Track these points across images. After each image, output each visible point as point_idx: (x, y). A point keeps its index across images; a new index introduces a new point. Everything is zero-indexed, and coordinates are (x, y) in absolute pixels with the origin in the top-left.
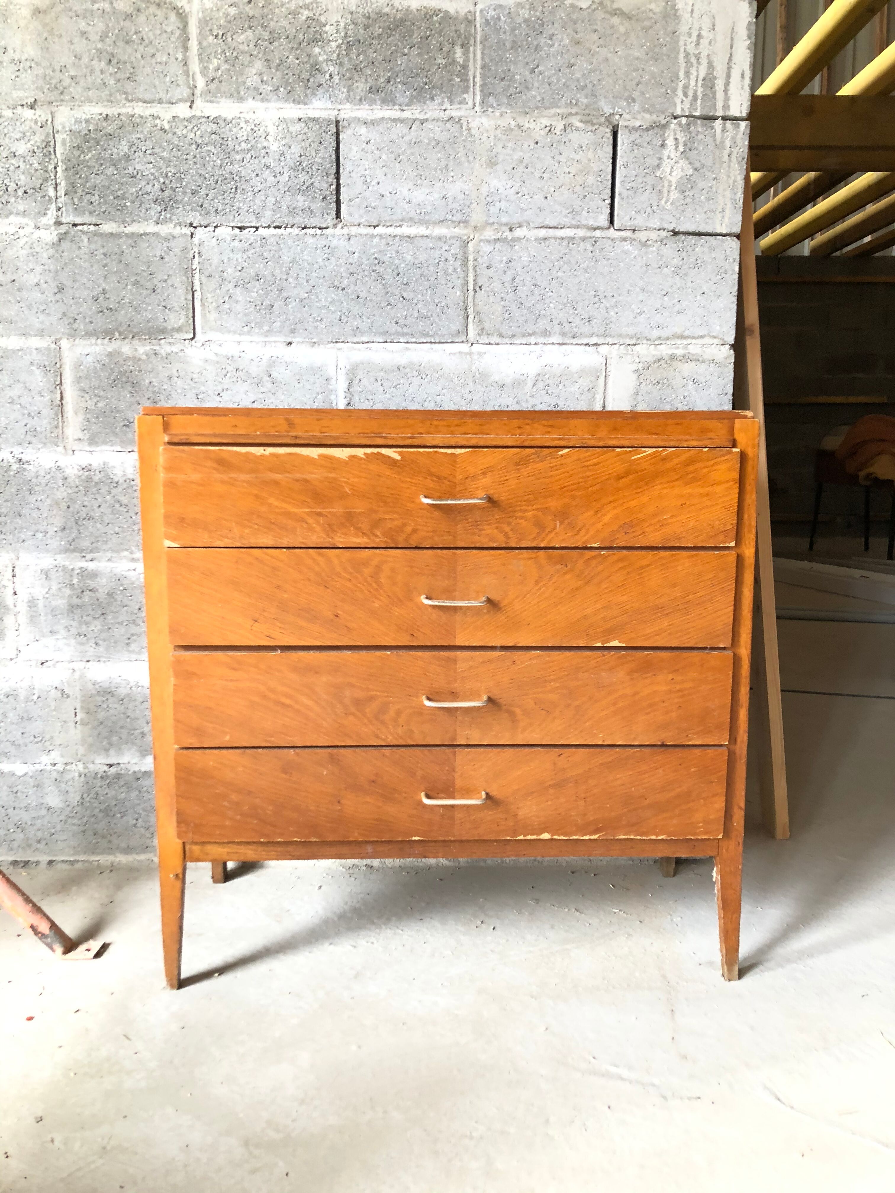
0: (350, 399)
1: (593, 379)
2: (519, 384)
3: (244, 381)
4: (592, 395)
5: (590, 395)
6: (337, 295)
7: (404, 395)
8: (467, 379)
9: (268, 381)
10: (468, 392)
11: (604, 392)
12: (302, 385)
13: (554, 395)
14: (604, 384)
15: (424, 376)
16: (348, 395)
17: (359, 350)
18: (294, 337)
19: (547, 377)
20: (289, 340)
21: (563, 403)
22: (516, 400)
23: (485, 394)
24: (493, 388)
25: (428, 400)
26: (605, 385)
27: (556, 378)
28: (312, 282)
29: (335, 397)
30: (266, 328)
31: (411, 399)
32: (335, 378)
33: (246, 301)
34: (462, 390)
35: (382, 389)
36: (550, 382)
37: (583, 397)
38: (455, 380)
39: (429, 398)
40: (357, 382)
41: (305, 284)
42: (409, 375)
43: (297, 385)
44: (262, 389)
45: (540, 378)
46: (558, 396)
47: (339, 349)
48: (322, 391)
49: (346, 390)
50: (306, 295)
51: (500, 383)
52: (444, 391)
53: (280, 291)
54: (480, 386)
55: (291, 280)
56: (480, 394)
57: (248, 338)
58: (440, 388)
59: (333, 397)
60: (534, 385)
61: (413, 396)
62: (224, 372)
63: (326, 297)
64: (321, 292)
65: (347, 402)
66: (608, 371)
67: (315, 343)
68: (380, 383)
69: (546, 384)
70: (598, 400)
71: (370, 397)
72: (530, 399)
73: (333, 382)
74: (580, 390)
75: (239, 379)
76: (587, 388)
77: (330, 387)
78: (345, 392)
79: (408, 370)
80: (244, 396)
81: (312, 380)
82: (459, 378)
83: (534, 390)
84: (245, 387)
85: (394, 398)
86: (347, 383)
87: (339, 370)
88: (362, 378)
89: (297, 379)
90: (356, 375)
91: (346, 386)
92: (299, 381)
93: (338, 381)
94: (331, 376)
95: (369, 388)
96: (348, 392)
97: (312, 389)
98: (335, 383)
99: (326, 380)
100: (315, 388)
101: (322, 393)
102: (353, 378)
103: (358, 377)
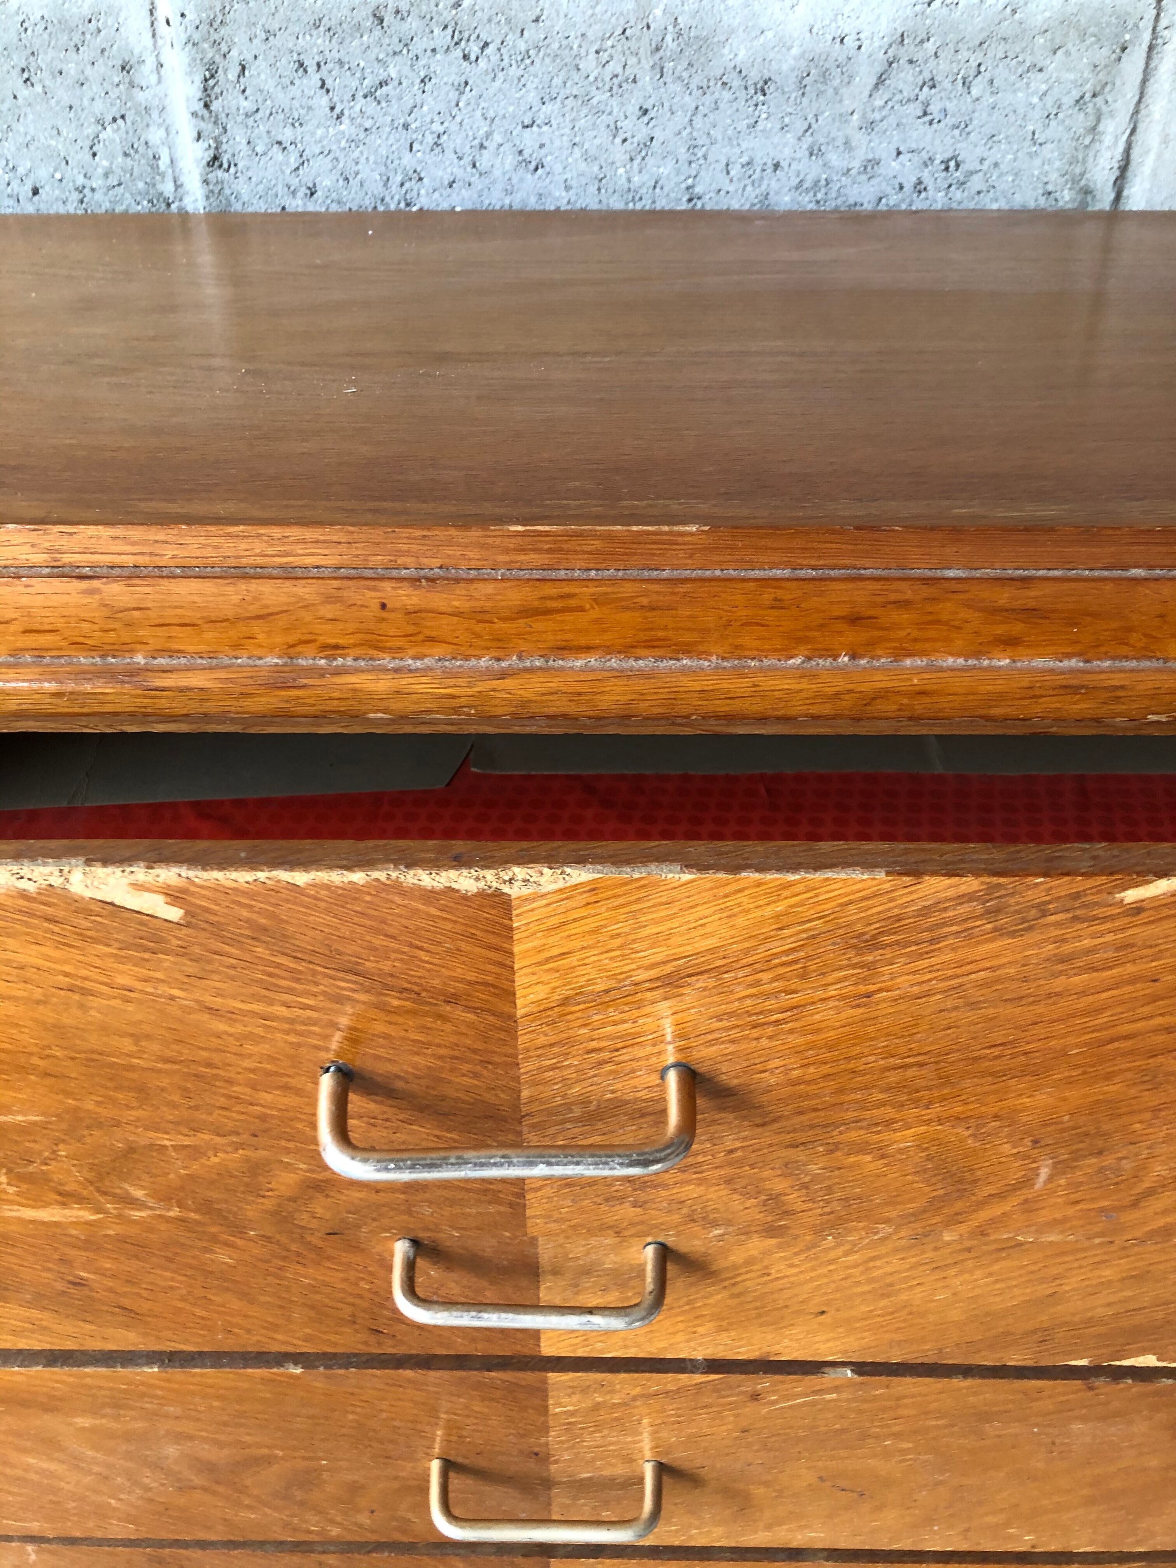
0: (219, 144)
1: (1103, 54)
2: (825, 75)
4: (1090, 123)
5: (1080, 121)
7: (406, 127)
8: (632, 61)
10: (633, 109)
11: (1136, 112)
12: (38, 88)
13: (950, 121)
14: (1140, 77)
15: (474, 49)
16: (207, 126)
19: (930, 46)
21: (980, 151)
22: (808, 140)
23: (698, 121)
24: (727, 95)
25: (491, 145)
26: (1144, 82)
27: (964, 55)
29: (162, 133)
31: (430, 139)
32: (151, 62)
34: (614, 102)
35: (324, 101)
36: (942, 68)
37: (1055, 129)
38: (589, 64)
39: (497, 138)
40: (232, 75)
42: (418, 46)
43: (24, 92)
45: (904, 54)
46: (963, 127)
48: (114, 112)
49: (199, 106)
51: (754, 76)
52: (548, 108)
54: (678, 87)
56: (681, 119)
58: (532, 97)
59: (155, 135)
60: (880, 81)
61: (437, 128)
65: (209, 155)
66: (1163, 23)
68: (314, 79)
69: (927, 75)
70: (1108, 140)
71: (287, 134)
72: (859, 139)
73: (147, 75)
74: (1049, 100)
76: (1076, 94)
77: (140, 97)
78: (194, 114)
79: (413, 24)
81: (71, 69)
82: (604, 56)
83: (879, 103)
85: (375, 140)
86: (198, 78)
87: (161, 25)
88: (249, 57)
89: (19, 69)
90: (224, 48)
91: (194, 90)
92: (26, 75)
93: (163, 71)
94: (136, 52)
95: (282, 98)
96: (206, 113)
97: (76, 104)
98: (154, 78)
99: (123, 68)
100: (86, 102)
101: (114, 120)
102: (218, 59)
103: (234, 53)
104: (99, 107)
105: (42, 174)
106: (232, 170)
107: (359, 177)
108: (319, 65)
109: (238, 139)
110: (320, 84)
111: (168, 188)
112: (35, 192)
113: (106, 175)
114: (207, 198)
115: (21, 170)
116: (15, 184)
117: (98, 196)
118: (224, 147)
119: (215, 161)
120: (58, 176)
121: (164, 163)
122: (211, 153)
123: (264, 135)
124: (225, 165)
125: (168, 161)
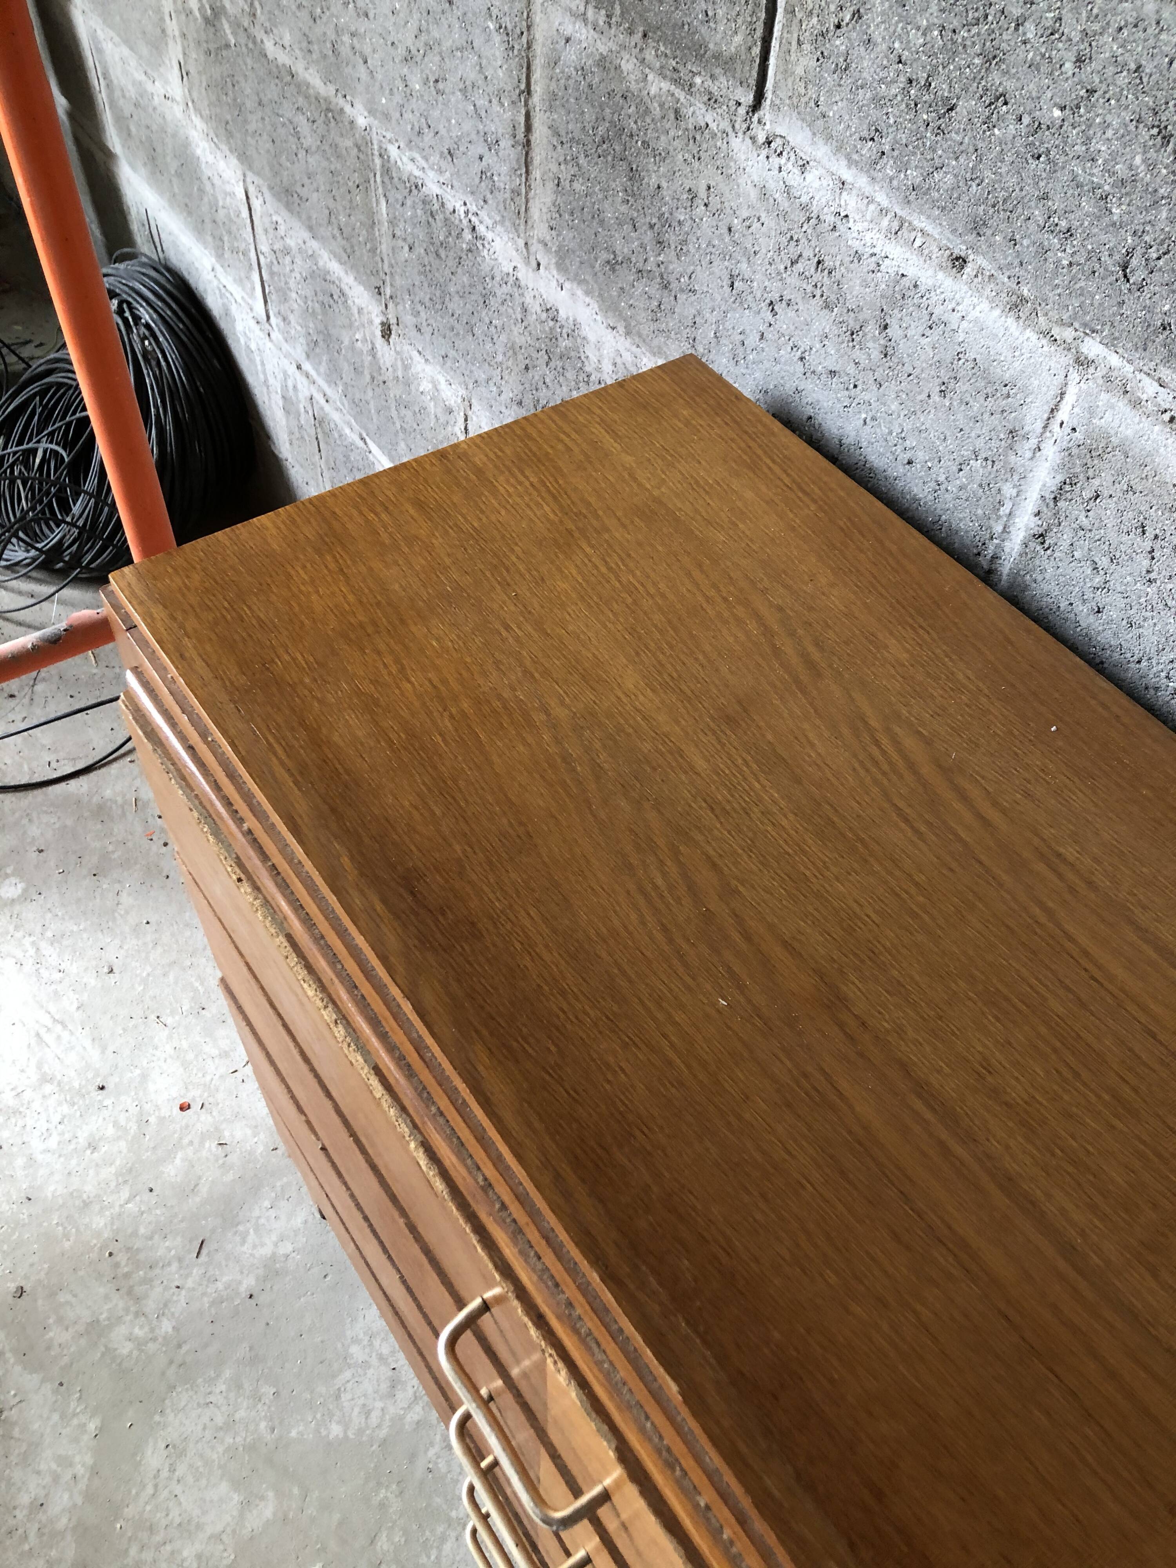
0: (1050, 528)
3: (827, 306)
6: (1151, 166)
9: (875, 339)
12: (947, 402)
16: (1047, 513)
17: (1136, 404)
18: (976, 252)
20: (960, 249)
28: (1090, 74)
29: (1014, 492)
30: (914, 175)
32: (1033, 442)
33: (892, 50)
35: (1146, 563)
40: (1087, 494)
41: (1068, 66)
43: (936, 397)
44: (857, 354)
47: (1083, 362)
48: (989, 454)
49: (1049, 497)
50: (1057, 113)
53: (990, 59)
55: (1030, 30)
57: (862, 181)
59: (1008, 490)
62: (793, 251)
63: (1114, 157)
64: (1105, 125)
67: (1024, 300)
68: (1148, 545)
71: (1103, 562)
73: (1026, 448)
75: (818, 293)
77: (1012, 458)
78: (1043, 498)
80: (818, 346)
81: (975, 406)
84: (824, 322)
86: (1060, 478)
87: (1055, 426)
88: (1106, 493)
89: (940, 381)
90: (1091, 473)
91: (1053, 484)
92: (943, 388)
93: (1038, 454)
94: (1026, 428)
95: (1112, 535)
96: (1052, 504)
97: (967, 430)
98: (1029, 455)
99: (1011, 432)
100: (973, 435)
101: (986, 459)
102: (1081, 476)
103: (1096, 482)
104: (980, 443)
105: (920, 456)
106: (1049, 552)
107: (1141, 630)
108: (1156, 537)
109: (1065, 537)
110: (1149, 549)
111: (998, 528)
112: (910, 462)
113: (961, 488)
114: (1021, 555)
115: (908, 443)
116: (899, 448)
117: (948, 496)
118: (1052, 534)
119: (1041, 537)
120: (930, 464)
121: (1004, 510)
122: (1041, 530)
123: (1086, 549)
124: (1046, 546)
125: (1008, 511)
